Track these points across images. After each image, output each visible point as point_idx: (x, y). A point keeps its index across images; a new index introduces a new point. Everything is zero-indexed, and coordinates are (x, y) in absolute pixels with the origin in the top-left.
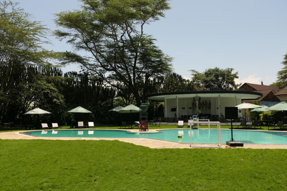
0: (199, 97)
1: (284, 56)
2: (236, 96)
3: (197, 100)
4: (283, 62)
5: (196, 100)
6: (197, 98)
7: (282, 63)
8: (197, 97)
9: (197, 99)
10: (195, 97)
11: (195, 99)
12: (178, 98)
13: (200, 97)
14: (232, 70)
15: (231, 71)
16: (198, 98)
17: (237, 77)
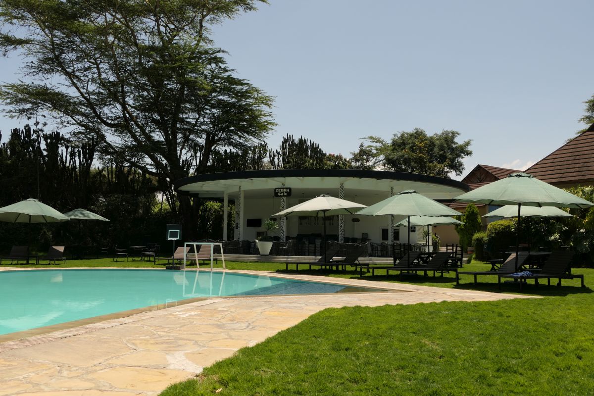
0: (287, 188)
1: (586, 102)
2: (392, 188)
3: (283, 196)
4: (583, 117)
5: (281, 196)
6: (282, 190)
7: (582, 119)
8: (284, 188)
9: (283, 192)
10: (278, 188)
11: (279, 194)
12: (244, 191)
13: (290, 189)
14: (454, 134)
15: (453, 137)
16: (285, 190)
17: (469, 153)
